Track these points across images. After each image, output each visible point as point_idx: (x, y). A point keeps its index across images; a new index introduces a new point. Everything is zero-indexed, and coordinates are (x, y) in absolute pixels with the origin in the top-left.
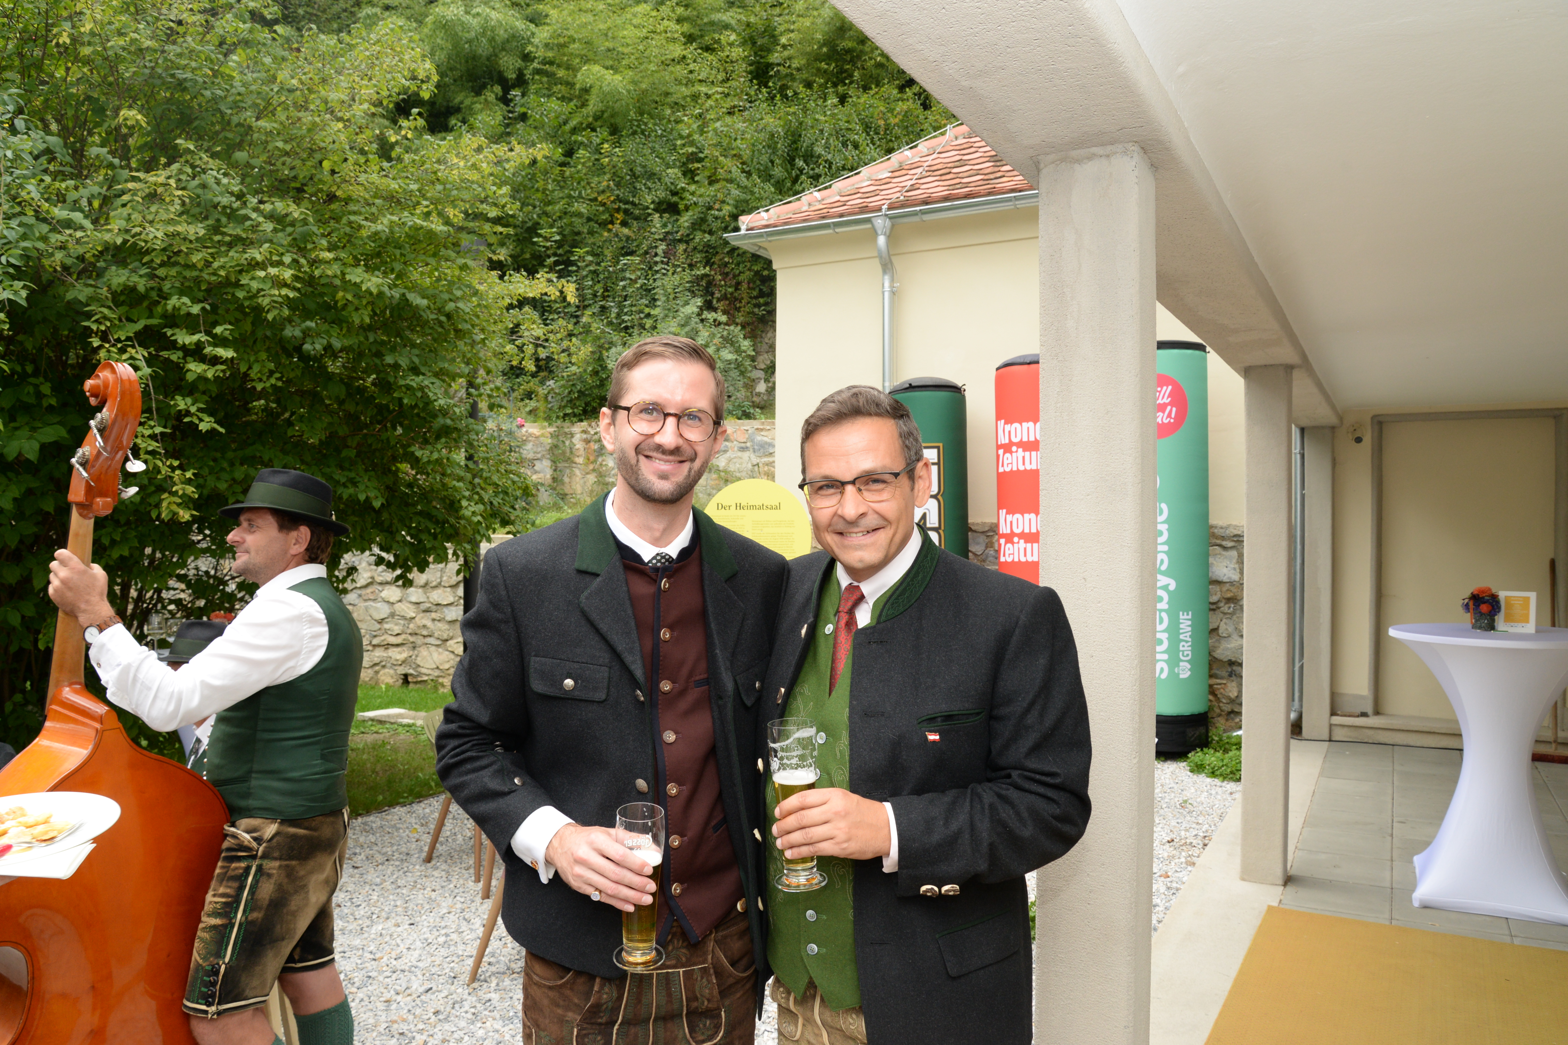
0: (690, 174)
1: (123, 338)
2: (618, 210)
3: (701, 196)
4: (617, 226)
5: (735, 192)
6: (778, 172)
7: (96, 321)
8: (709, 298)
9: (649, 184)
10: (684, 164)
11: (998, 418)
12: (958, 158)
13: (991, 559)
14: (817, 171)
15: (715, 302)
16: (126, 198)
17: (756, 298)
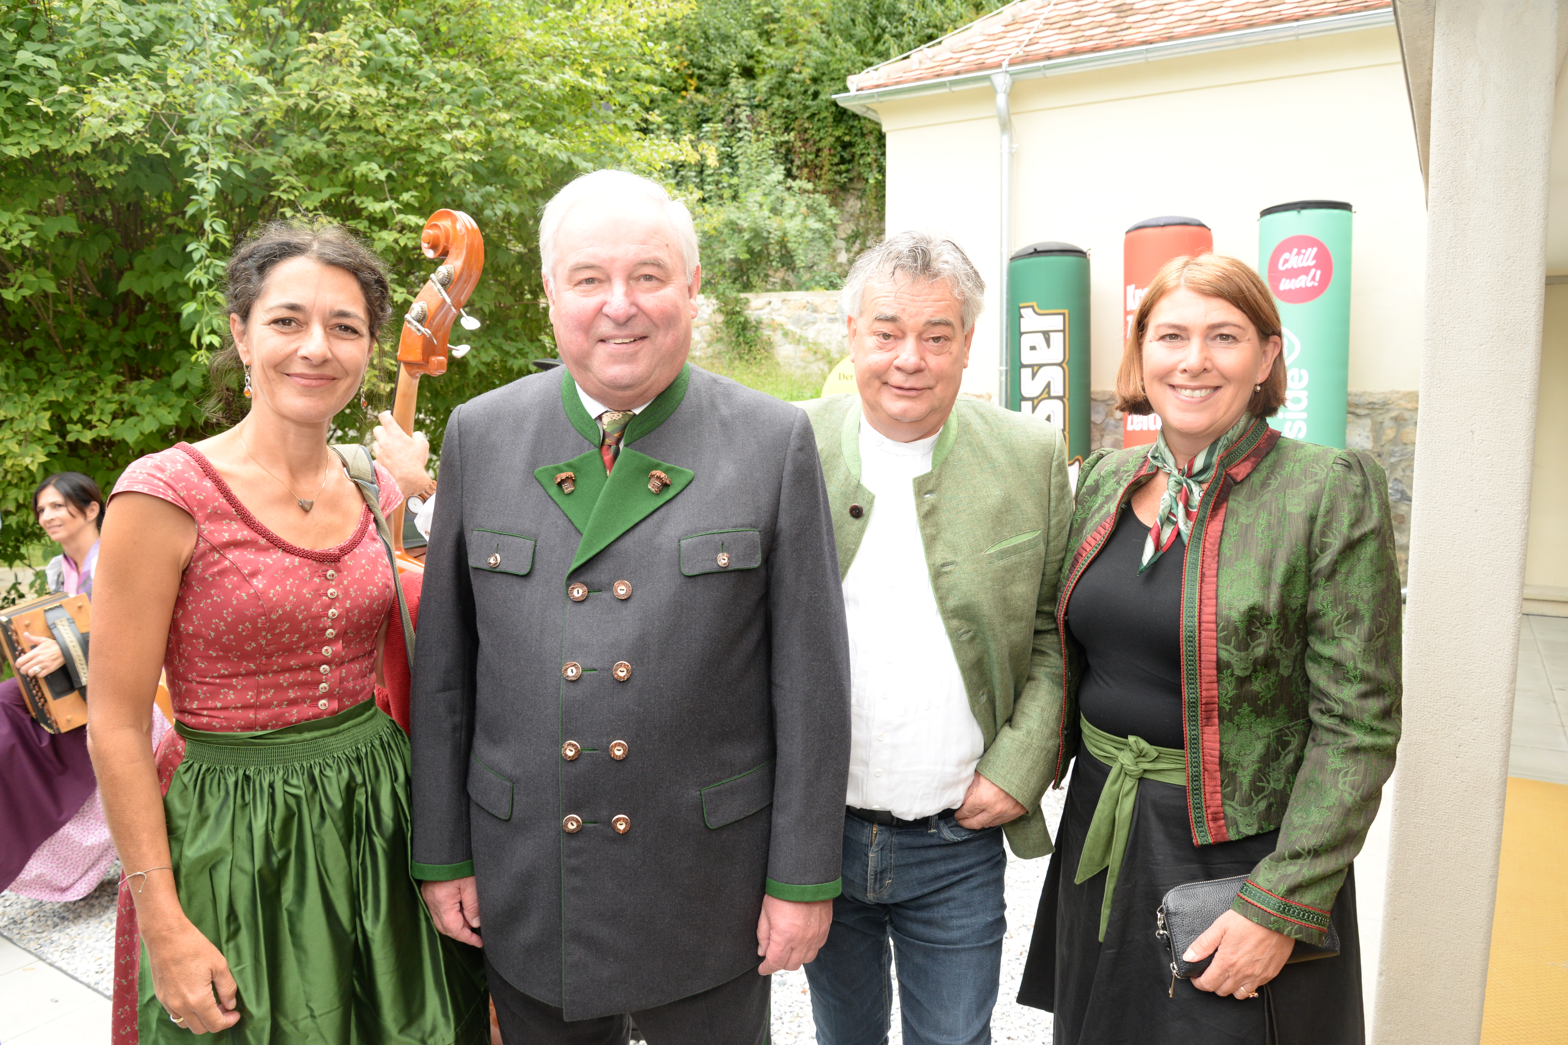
0: (766, 36)
1: (311, 208)
2: (691, 76)
3: (777, 59)
4: (691, 94)
5: (816, 54)
6: (860, 31)
7: (284, 191)
8: (789, 165)
9: (724, 47)
10: (759, 25)
11: (1127, 282)
12: (1077, 9)
13: (1110, 428)
14: (900, 29)
15: (794, 169)
16: (303, 60)
17: (837, 164)
